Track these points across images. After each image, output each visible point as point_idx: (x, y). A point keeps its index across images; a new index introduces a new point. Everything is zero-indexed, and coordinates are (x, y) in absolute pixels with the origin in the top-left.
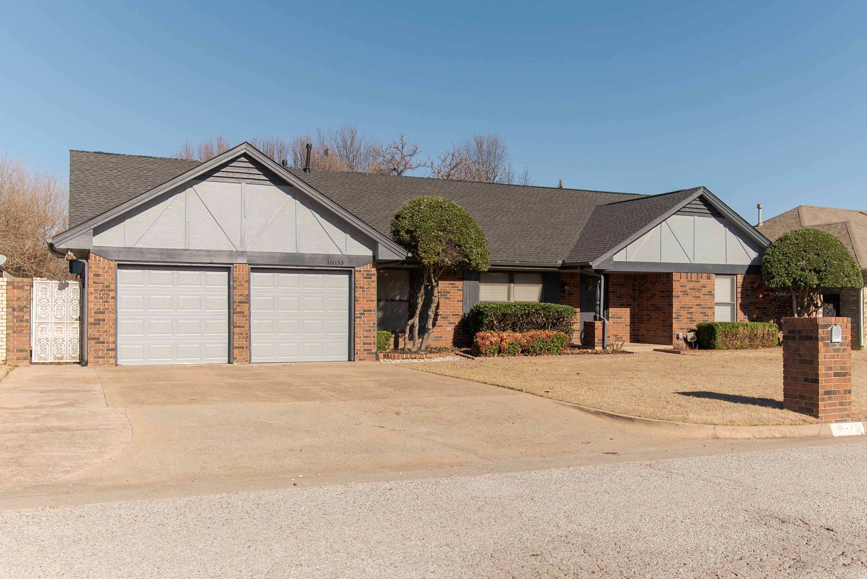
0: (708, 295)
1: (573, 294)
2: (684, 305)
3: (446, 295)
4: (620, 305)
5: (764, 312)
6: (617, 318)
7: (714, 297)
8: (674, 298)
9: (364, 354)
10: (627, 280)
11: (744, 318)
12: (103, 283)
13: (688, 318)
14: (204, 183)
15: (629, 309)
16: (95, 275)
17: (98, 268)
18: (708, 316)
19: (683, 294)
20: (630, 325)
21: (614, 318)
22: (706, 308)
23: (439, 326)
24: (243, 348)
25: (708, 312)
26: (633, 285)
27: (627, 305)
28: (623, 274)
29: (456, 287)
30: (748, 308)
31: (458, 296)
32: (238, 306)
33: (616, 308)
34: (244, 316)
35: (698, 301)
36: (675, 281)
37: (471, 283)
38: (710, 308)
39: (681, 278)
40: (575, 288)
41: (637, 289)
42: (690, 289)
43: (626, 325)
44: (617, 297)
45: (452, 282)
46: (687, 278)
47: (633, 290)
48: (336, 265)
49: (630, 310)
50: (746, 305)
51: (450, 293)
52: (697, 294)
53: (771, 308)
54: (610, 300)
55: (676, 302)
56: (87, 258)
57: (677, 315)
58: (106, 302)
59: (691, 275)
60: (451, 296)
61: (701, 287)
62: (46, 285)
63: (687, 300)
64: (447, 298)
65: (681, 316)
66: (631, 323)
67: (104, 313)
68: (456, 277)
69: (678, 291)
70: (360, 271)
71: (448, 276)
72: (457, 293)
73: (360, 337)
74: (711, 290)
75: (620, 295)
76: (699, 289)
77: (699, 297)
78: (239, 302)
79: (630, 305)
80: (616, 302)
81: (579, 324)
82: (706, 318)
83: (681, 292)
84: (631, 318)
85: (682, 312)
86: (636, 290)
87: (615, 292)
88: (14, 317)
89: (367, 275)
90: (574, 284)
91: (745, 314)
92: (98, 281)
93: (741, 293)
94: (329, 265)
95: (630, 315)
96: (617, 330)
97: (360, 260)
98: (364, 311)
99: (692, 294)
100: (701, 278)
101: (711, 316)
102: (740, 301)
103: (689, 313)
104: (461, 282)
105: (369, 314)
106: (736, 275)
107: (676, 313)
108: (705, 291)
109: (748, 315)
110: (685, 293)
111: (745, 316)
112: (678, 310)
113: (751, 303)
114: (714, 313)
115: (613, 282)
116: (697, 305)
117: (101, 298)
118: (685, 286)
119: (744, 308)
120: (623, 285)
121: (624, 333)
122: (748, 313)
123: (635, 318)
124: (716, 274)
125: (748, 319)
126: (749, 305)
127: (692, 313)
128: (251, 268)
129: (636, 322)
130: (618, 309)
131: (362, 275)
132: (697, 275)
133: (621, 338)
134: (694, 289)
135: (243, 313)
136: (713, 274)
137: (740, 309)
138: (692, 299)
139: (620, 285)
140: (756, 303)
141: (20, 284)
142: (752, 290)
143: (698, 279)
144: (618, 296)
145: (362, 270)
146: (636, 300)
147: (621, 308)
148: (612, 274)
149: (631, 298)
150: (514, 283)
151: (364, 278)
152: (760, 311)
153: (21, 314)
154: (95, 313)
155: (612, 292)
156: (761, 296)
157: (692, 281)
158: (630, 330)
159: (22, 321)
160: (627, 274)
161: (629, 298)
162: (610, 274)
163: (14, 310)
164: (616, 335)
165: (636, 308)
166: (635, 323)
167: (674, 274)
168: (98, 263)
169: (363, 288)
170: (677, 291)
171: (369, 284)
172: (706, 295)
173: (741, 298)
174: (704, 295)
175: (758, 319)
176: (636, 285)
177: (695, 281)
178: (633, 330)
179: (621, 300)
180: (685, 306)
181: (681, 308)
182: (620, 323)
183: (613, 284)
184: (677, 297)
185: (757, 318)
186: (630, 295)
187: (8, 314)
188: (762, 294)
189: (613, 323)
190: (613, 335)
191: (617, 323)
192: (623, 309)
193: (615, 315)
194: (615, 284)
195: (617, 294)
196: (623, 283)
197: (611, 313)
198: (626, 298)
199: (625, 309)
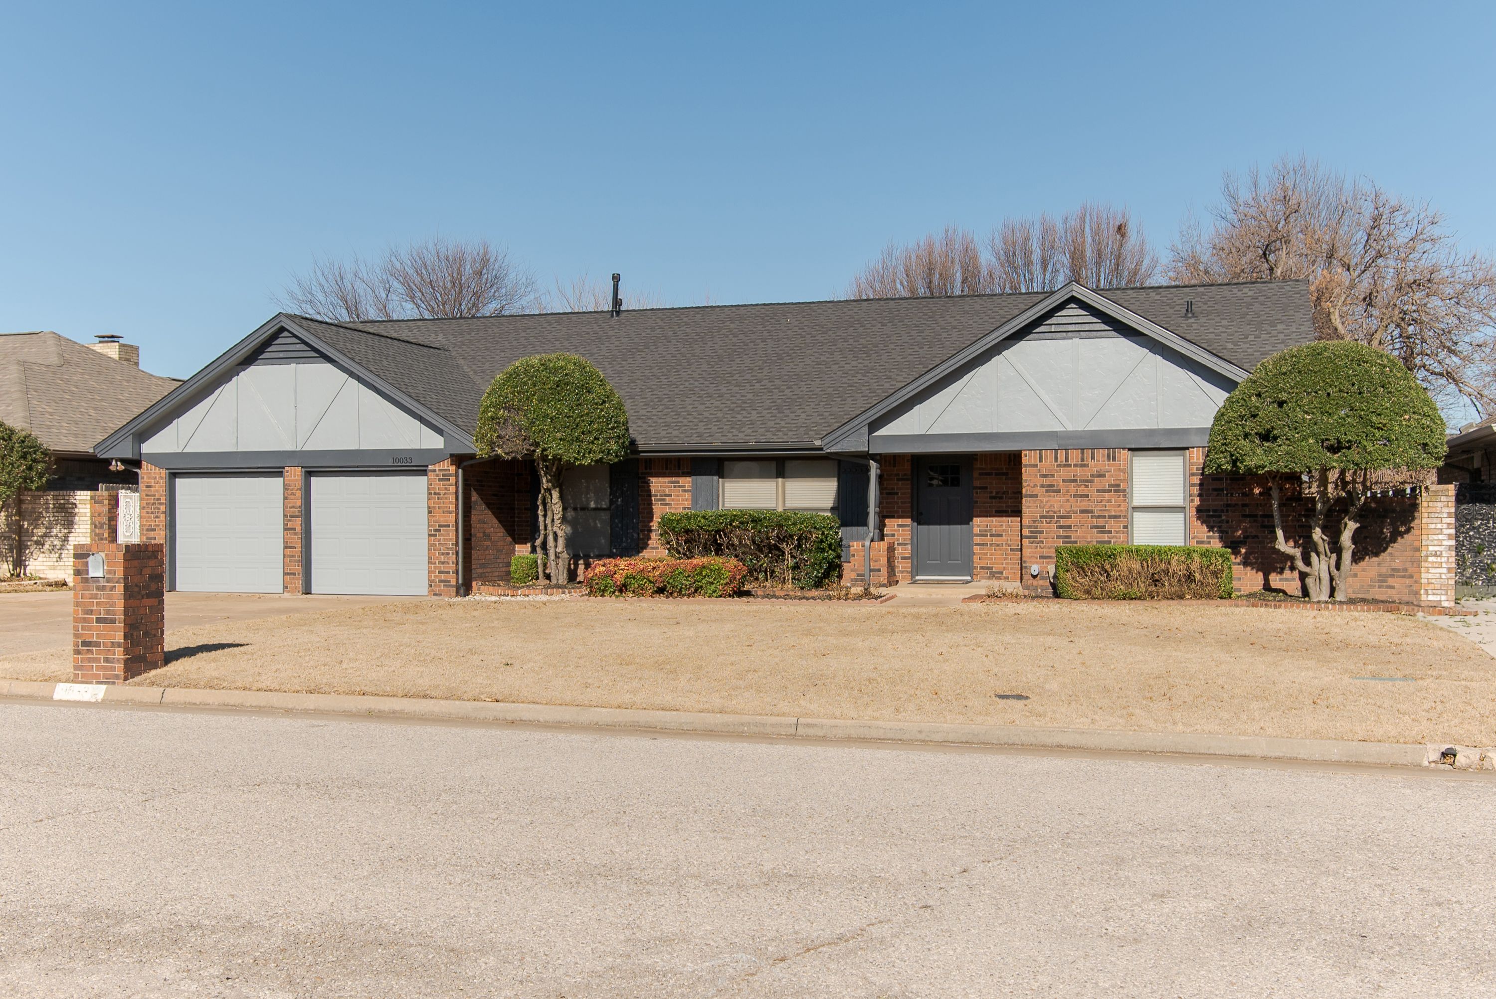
0: (1110, 491)
1: (897, 493)
2: (1048, 512)
3: (664, 500)
4: (997, 512)
5: (1266, 523)
6: (992, 535)
7: (1124, 496)
8: (1024, 500)
9: (440, 586)
11: (1208, 537)
12: (154, 495)
13: (1058, 537)
14: (253, 368)
16: (147, 487)
17: (149, 478)
18: (1110, 532)
19: (1047, 491)
21: (986, 536)
22: (1104, 517)
23: (653, 548)
24: (294, 574)
25: (1111, 525)
27: (1013, 512)
29: (679, 487)
30: (1220, 516)
31: (683, 500)
32: (290, 521)
33: (990, 516)
34: (295, 534)
35: (1084, 504)
36: (1026, 466)
37: (703, 480)
38: (1115, 517)
39: (1041, 461)
40: (900, 483)
42: (1064, 481)
43: (1012, 550)
44: (991, 498)
45: (674, 479)
46: (1056, 459)
48: (404, 464)
50: (1214, 511)
51: (670, 495)
52: (1082, 490)
53: (1289, 516)
54: (976, 502)
55: (1029, 507)
56: (140, 467)
57: (1031, 532)
58: (157, 517)
59: (1067, 454)
60: (673, 500)
61: (1092, 476)
62: (131, 499)
63: (1057, 503)
64: (666, 504)
65: (1042, 532)
67: (155, 530)
68: (681, 472)
69: (1035, 486)
70: (435, 471)
71: (667, 469)
72: (681, 495)
73: (435, 563)
74: (1117, 482)
75: (997, 493)
76: (1087, 481)
77: (1087, 496)
78: (291, 516)
80: (990, 507)
81: (909, 547)
82: (1106, 537)
83: (1042, 486)
85: (1044, 525)
87: (986, 488)
88: (96, 535)
89: (444, 475)
90: (898, 475)
91: (1211, 528)
92: (149, 493)
93: (1201, 485)
94: (396, 464)
96: (991, 559)
97: (434, 455)
98: (439, 526)
99: (1068, 491)
100: (1093, 458)
101: (1117, 532)
102: (1197, 501)
103: (1061, 527)
104: (689, 479)
105: (446, 531)
106: (1187, 448)
107: (1030, 527)
108: (1105, 483)
109: (1220, 531)
110: (1051, 489)
111: (1211, 533)
112: (1034, 522)
113: (1228, 505)
114: (1125, 527)
115: (981, 469)
116: (1082, 512)
117: (152, 513)
118: (1053, 476)
119: (1208, 516)
120: (1003, 474)
121: (1007, 564)
122: (1220, 527)
124: (1129, 449)
125: (1221, 538)
126: (1222, 511)
127: (1070, 527)
128: (306, 471)
130: (994, 519)
131: (437, 475)
132: (1083, 453)
133: (1002, 573)
134: (1075, 481)
135: (295, 529)
136: (1124, 449)
137: (1198, 518)
138: (1068, 501)
139: (997, 474)
140: (1244, 505)
141: (101, 498)
142: (1231, 479)
143: (1082, 460)
144: (994, 494)
145: (437, 469)
147: (1002, 516)
150: (783, 477)
151: (439, 480)
152: (1255, 521)
153: (101, 531)
154: (147, 530)
155: (980, 488)
156: (1257, 491)
157: (1070, 466)
159: (102, 539)
163: (96, 527)
164: (988, 568)
167: (1023, 453)
168: (150, 473)
169: (439, 494)
170: (1032, 485)
171: (446, 489)
172: (1104, 491)
173: (1200, 495)
174: (1098, 491)
175: (1248, 540)
177: (1075, 465)
179: (1000, 502)
180: (1051, 514)
181: (1042, 517)
182: (998, 545)
183: (981, 474)
184: (1031, 496)
185: (1246, 537)
187: (92, 531)
188: (1259, 485)
189: (983, 545)
190: (982, 568)
191: (991, 545)
192: (1004, 519)
193: (986, 531)
194: (987, 474)
195: (991, 492)
196: (1004, 471)
197: (979, 526)
198: (1011, 499)
199: (1010, 519)
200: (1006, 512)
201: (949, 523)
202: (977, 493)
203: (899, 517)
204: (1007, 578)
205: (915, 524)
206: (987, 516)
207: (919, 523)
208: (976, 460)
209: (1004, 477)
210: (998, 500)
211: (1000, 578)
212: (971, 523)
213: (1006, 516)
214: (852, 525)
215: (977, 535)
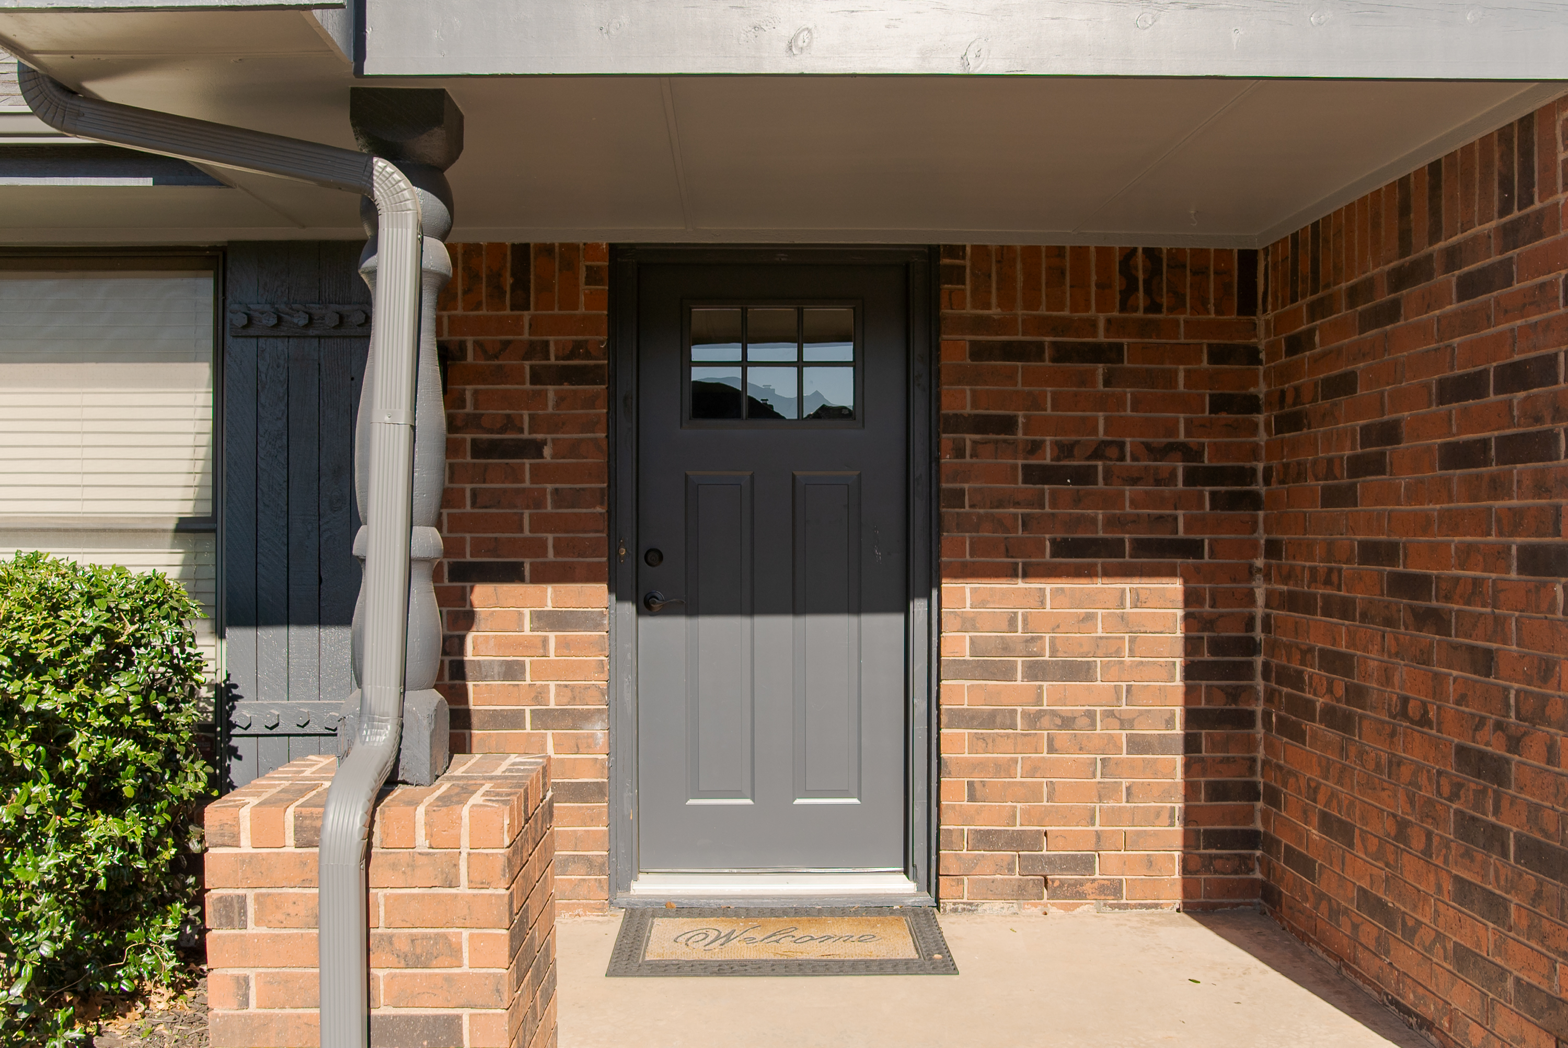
1: (535, 449)
4: (1063, 548)
6: (1036, 671)
10: (1154, 307)
15: (1175, 586)
20: (1191, 744)
21: (1007, 673)
26: (1219, 355)
27: (1143, 547)
28: (1103, 252)
40: (551, 390)
41: (1261, 390)
43: (1137, 745)
44: (1034, 474)
47: (1219, 404)
49: (1190, 598)
54: (957, 497)
66: (1193, 717)
75: (1065, 450)
79: (1191, 549)
80: (1027, 522)
81: (598, 732)
84: (1190, 672)
86: (1252, 405)
87: (1007, 425)
90: (538, 349)
95: (1191, 646)
96: (1033, 794)
115: (980, 324)
120: (1096, 353)
121: (1113, 817)
123: (1246, 670)
129: (1259, 708)
130: (1048, 586)
133: (1086, 864)
139: (1063, 354)
144: (1047, 458)
146: (1254, 501)
148: (981, 251)
149: (1192, 478)
155: (981, 424)
158: (1190, 790)
160: (1152, 254)
161: (1171, 479)
162: (955, 251)
164: (1017, 841)
165: (1251, 572)
166: (1245, 720)
176: (1252, 356)
178: (1218, 792)
179: (1077, 501)
182: (1067, 722)
183: (979, 352)
186: (1189, 453)
189: (990, 720)
190: (985, 840)
191: (1033, 720)
192: (1100, 584)
193: (1006, 648)
194: (1011, 351)
195: (1035, 448)
196: (1101, 338)
197: (968, 624)
198: (1134, 481)
199: (1127, 585)
200: (1111, 548)
201: (797, 608)
202: (959, 452)
203: (543, 576)
204: (1114, 889)
205: (629, 608)
206: (1011, 573)
207: (646, 607)
208: (957, 275)
209: (1100, 368)
210: (1069, 487)
211: (1075, 893)
212: (919, 607)
213: (1108, 573)
214: (286, 618)
215: (964, 670)
